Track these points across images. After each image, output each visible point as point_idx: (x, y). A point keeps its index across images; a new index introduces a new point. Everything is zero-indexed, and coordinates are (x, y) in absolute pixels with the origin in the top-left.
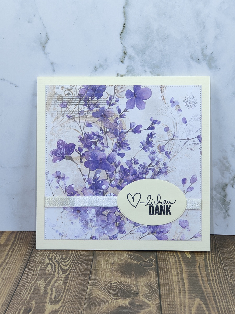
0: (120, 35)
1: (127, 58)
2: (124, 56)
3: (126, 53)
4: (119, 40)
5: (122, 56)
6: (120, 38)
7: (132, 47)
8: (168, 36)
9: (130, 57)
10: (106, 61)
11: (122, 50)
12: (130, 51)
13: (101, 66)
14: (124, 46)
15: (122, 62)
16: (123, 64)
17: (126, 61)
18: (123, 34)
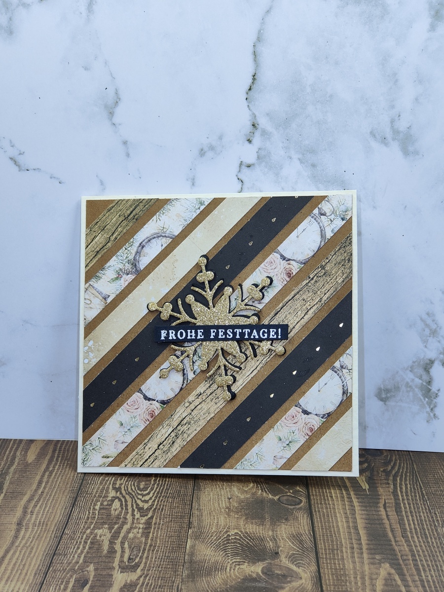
0: (247, 93)
1: (258, 134)
2: (252, 131)
3: (256, 125)
4: (245, 103)
5: (249, 131)
6: (246, 99)
7: (268, 114)
8: (331, 96)
9: (264, 133)
10: (221, 139)
11: (250, 120)
12: (263, 122)
13: (212, 148)
14: (254, 114)
15: (249, 141)
16: (251, 145)
17: (257, 140)
18: (251, 93)
